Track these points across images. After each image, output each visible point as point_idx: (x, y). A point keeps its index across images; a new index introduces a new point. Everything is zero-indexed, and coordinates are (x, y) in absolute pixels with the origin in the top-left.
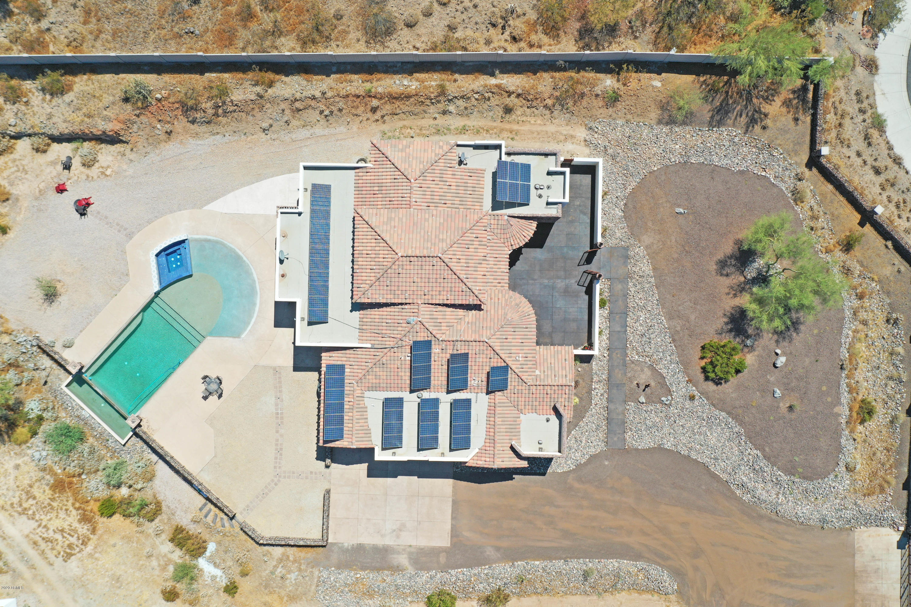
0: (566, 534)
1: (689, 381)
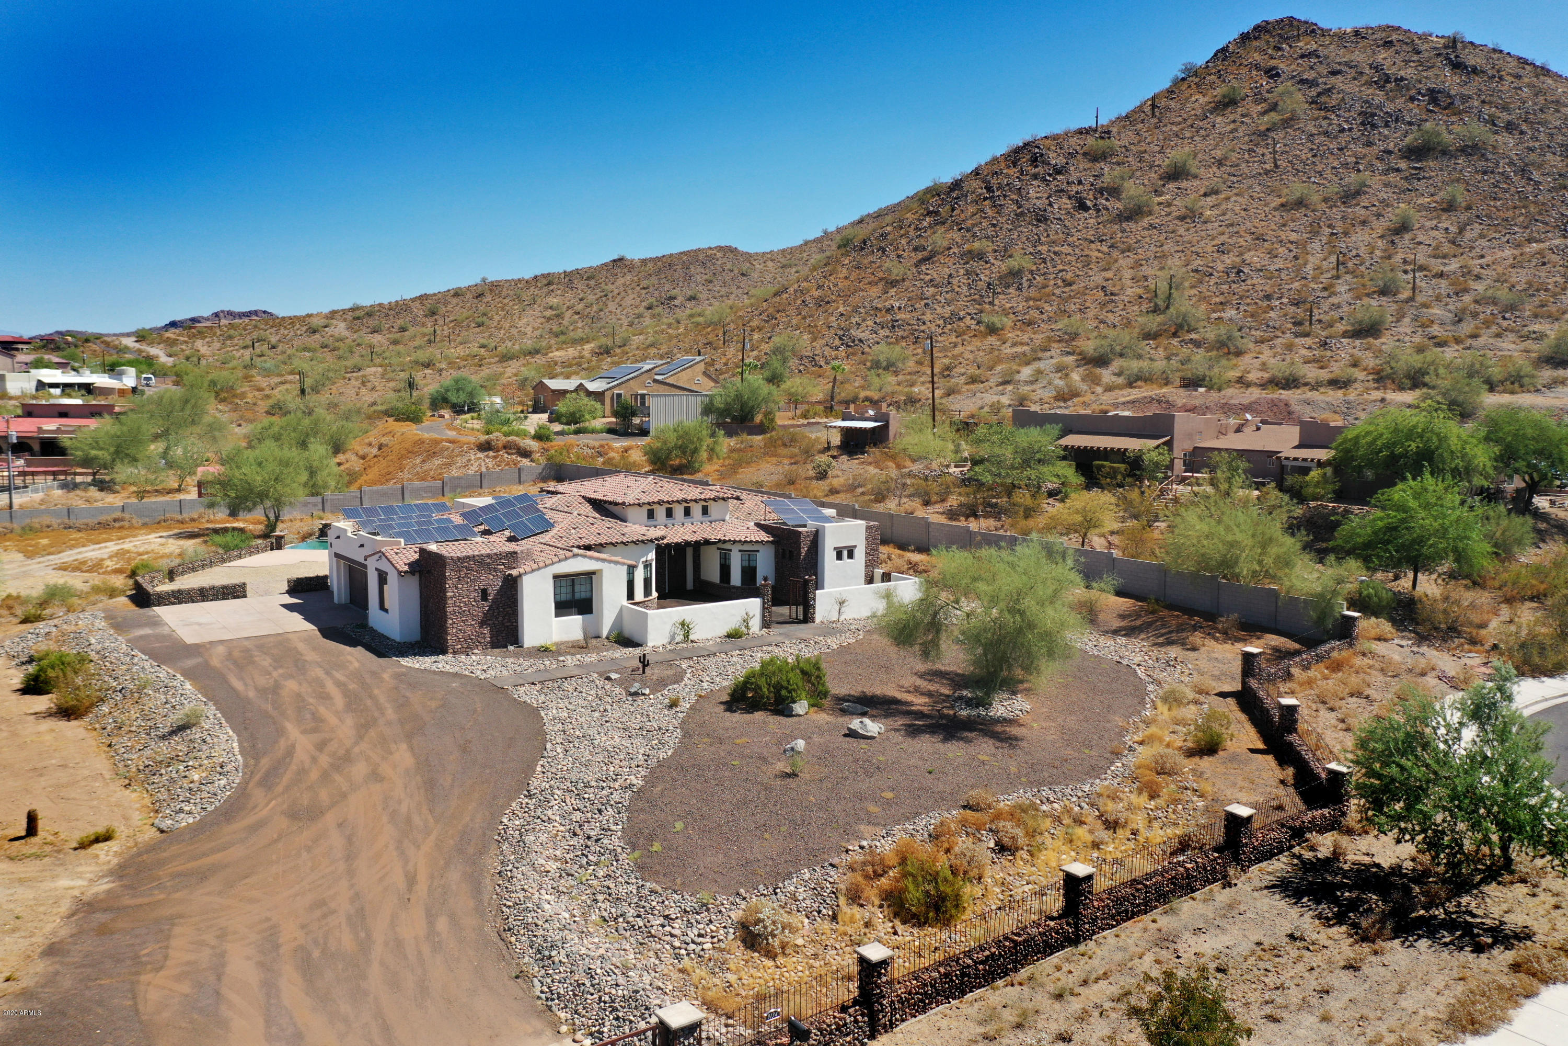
0: (271, 690)
1: (702, 697)
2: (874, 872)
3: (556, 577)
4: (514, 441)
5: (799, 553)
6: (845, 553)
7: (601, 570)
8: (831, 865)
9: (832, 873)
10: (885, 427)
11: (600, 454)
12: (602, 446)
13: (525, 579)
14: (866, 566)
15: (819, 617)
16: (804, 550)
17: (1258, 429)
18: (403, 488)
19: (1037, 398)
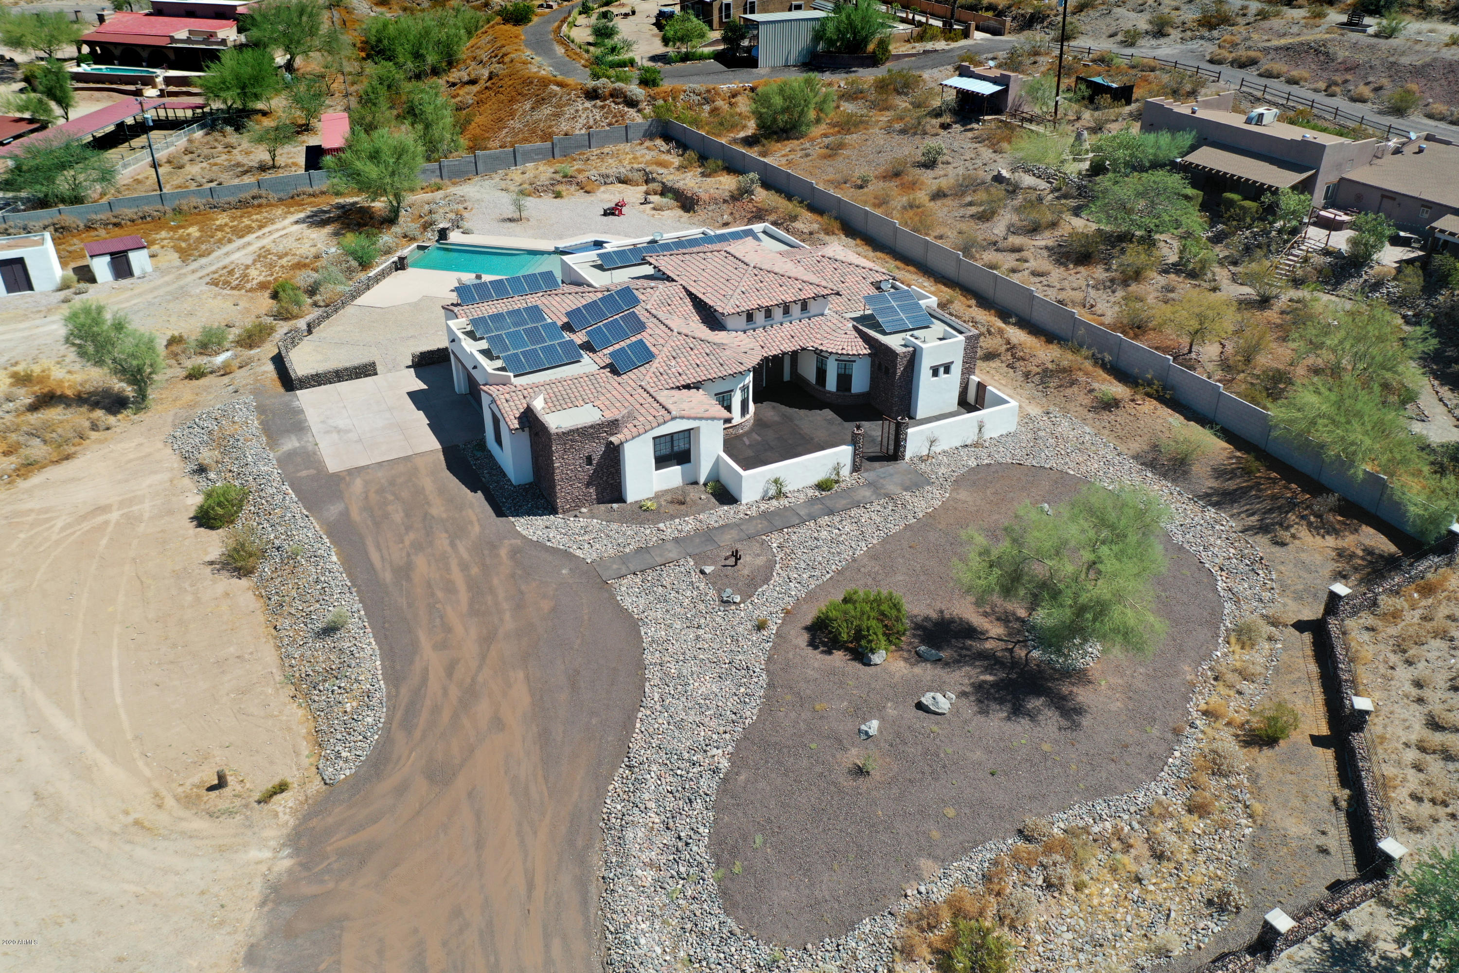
0: (404, 572)
1: (788, 613)
2: (929, 924)
3: (654, 438)
4: (621, 89)
5: (895, 373)
6: (942, 370)
7: (698, 428)
8: (890, 913)
9: (891, 925)
10: (1004, 93)
11: (707, 101)
12: (708, 91)
13: (627, 446)
14: (963, 374)
15: (908, 455)
16: (900, 369)
17: (1421, 151)
18: (514, 151)
19: (1178, 21)
